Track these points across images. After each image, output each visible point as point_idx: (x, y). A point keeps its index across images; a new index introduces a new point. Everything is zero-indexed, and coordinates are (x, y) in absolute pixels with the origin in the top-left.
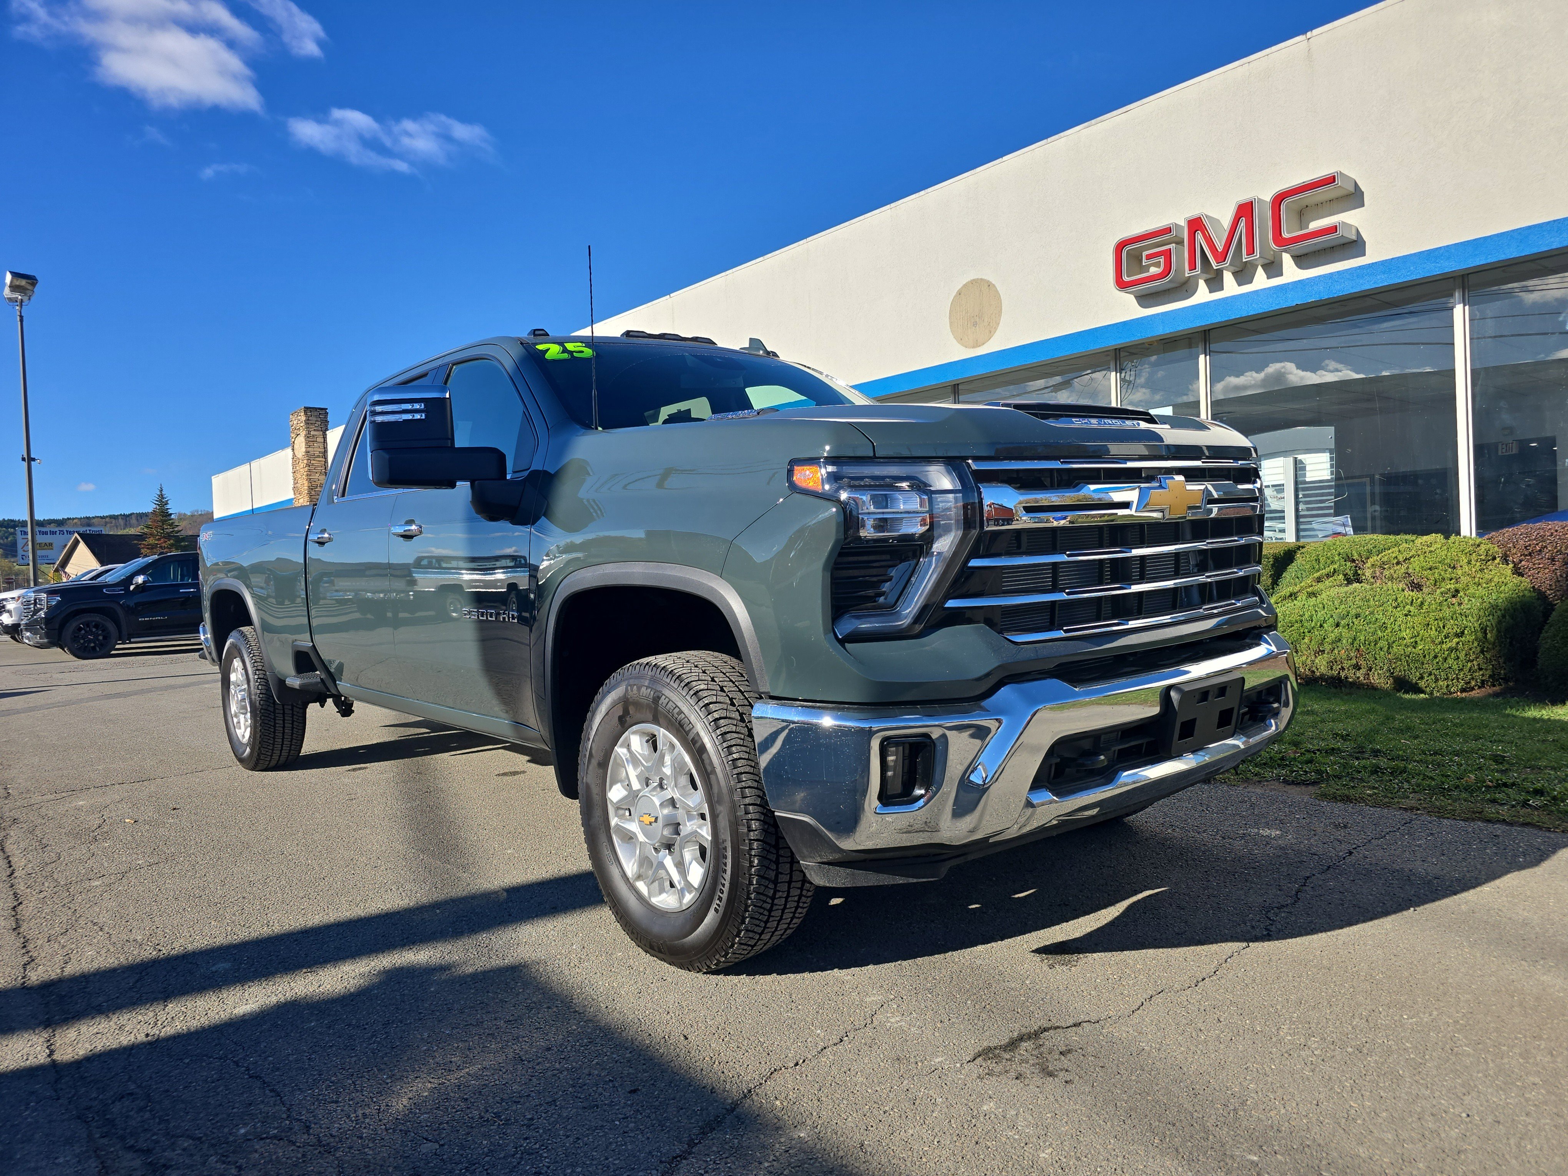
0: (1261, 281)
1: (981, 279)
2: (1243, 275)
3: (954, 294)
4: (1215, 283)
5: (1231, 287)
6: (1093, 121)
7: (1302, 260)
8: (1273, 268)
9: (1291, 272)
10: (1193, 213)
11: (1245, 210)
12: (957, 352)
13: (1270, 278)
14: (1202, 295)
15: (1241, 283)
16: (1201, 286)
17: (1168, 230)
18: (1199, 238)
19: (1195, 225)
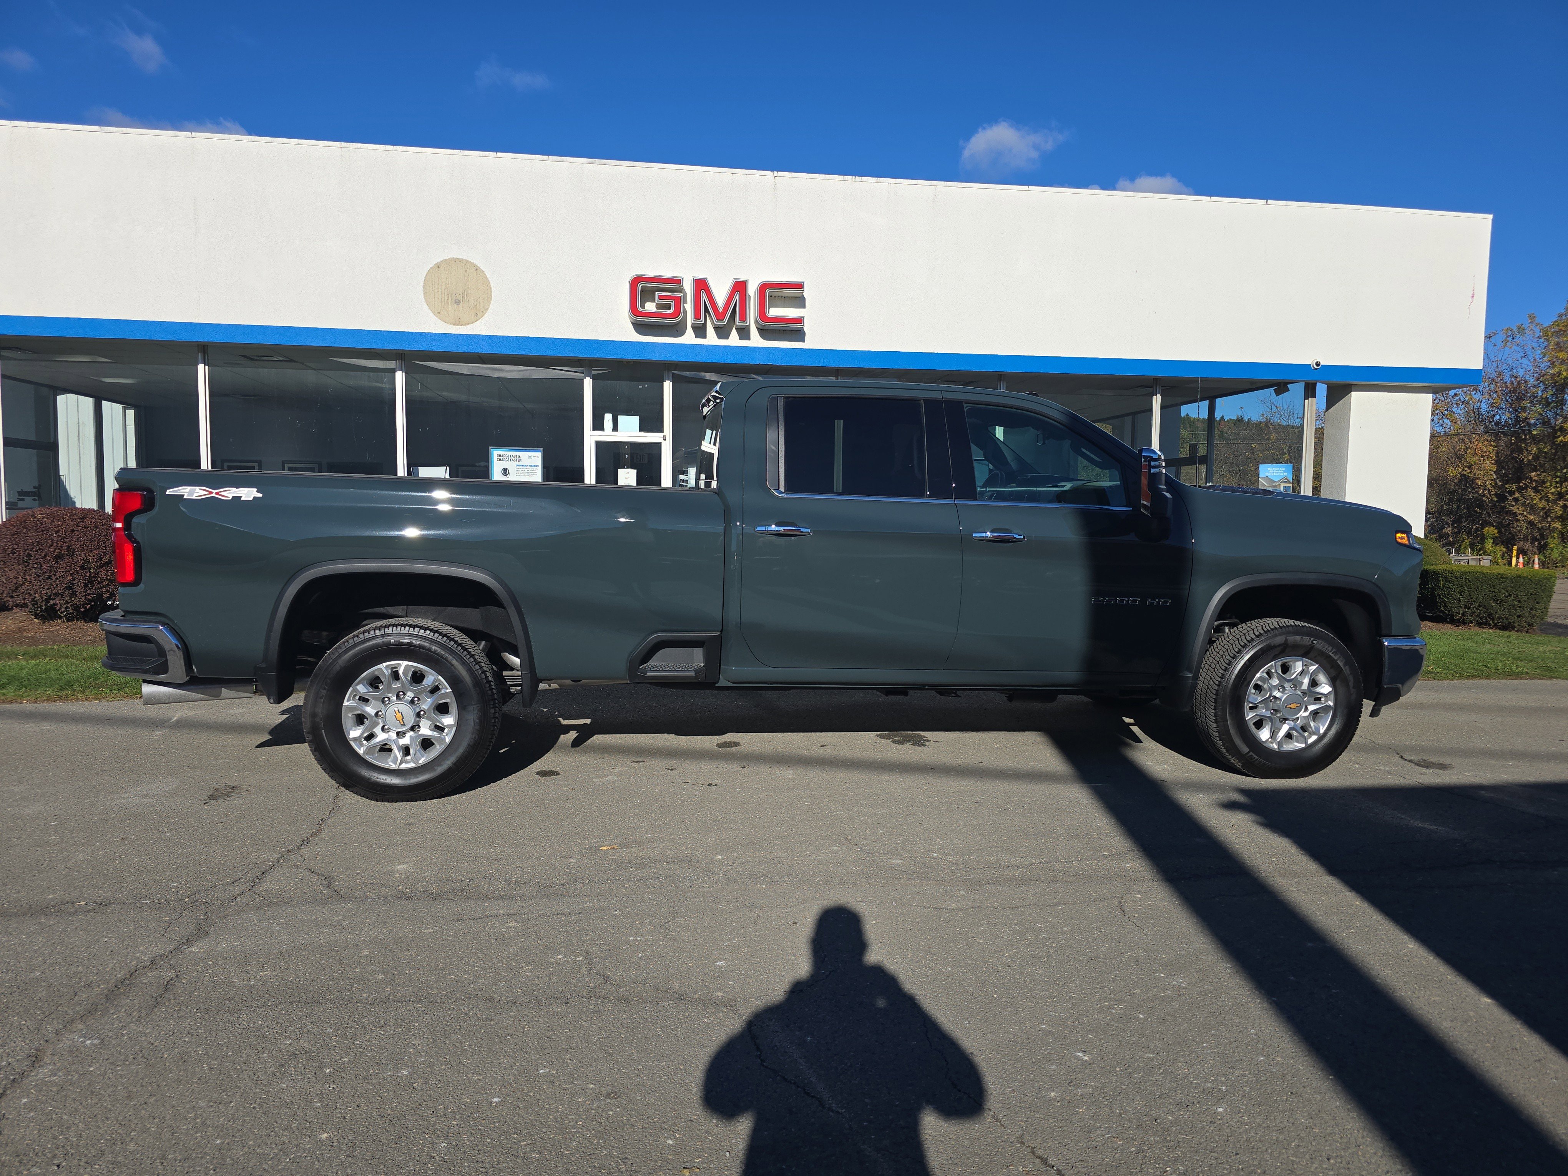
0: (734, 340)
1: (467, 261)
2: (721, 332)
3: (431, 265)
4: (700, 331)
5: (712, 338)
6: (597, 161)
7: (765, 333)
8: (744, 333)
9: (756, 340)
10: (700, 275)
11: (740, 287)
12: (431, 324)
13: (740, 339)
14: (689, 338)
15: (719, 337)
16: (689, 331)
17: (679, 281)
18: (704, 296)
19: (701, 285)
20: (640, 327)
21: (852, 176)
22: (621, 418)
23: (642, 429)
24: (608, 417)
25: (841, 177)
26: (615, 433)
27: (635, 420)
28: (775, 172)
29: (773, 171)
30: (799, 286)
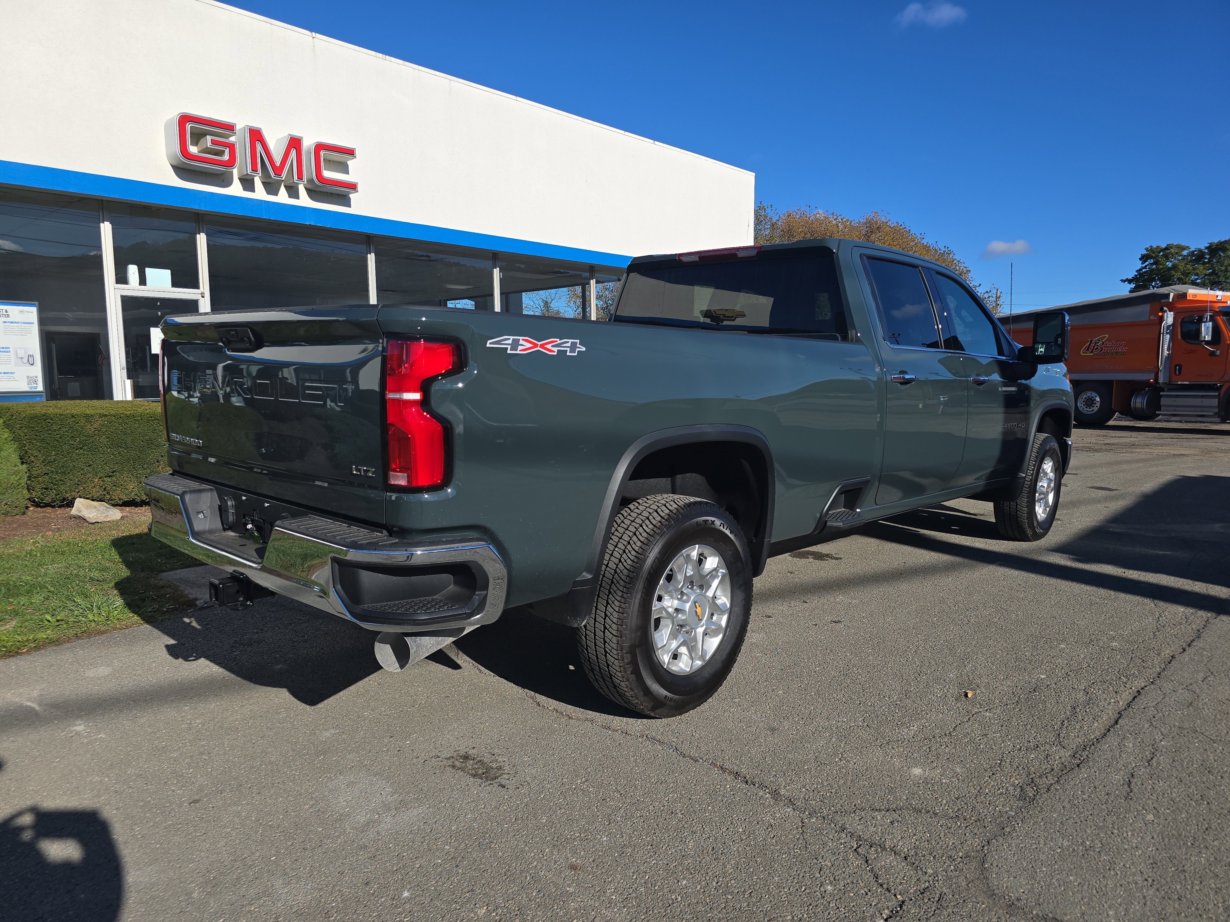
0: (283, 197)
2: (270, 186)
4: (247, 183)
5: (260, 193)
7: (313, 193)
8: (293, 192)
9: (304, 200)
11: (295, 143)
13: (289, 197)
14: (236, 189)
15: (269, 193)
16: (236, 183)
17: (230, 128)
18: (259, 147)
19: (256, 135)
20: (181, 170)
21: (383, 54)
22: (149, 271)
23: (175, 284)
24: (133, 270)
25: (373, 53)
26: (143, 287)
27: (166, 274)
28: (314, 33)
29: (311, 31)
30: (351, 152)
